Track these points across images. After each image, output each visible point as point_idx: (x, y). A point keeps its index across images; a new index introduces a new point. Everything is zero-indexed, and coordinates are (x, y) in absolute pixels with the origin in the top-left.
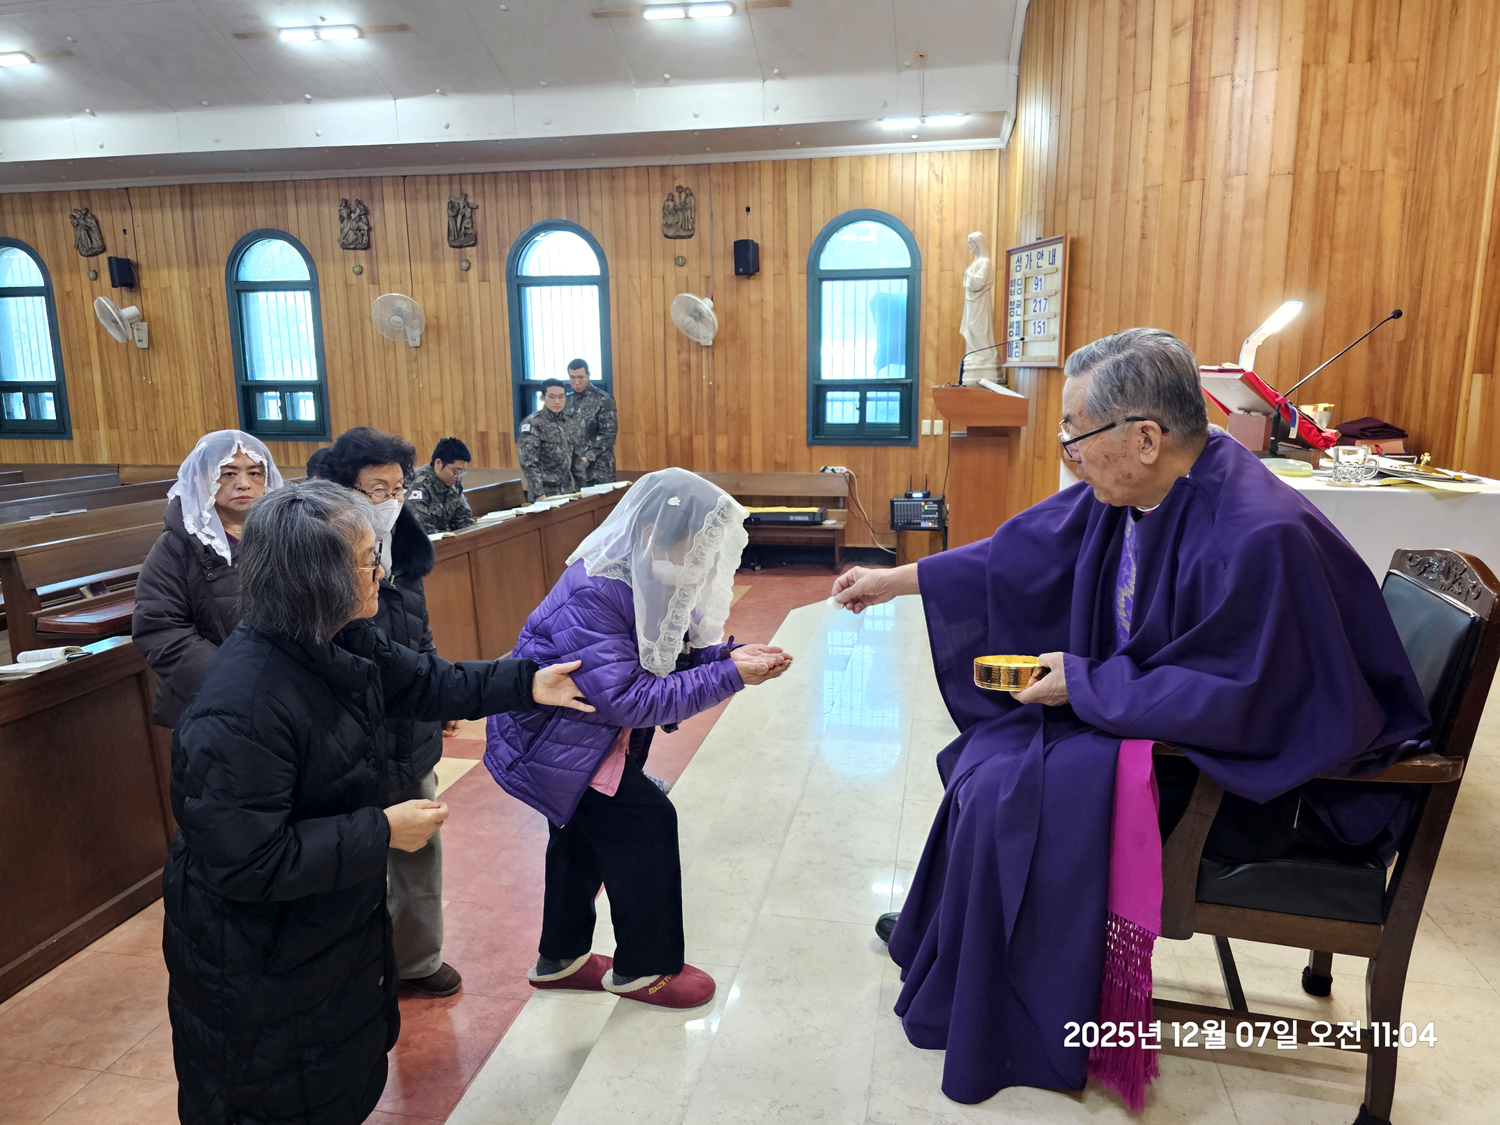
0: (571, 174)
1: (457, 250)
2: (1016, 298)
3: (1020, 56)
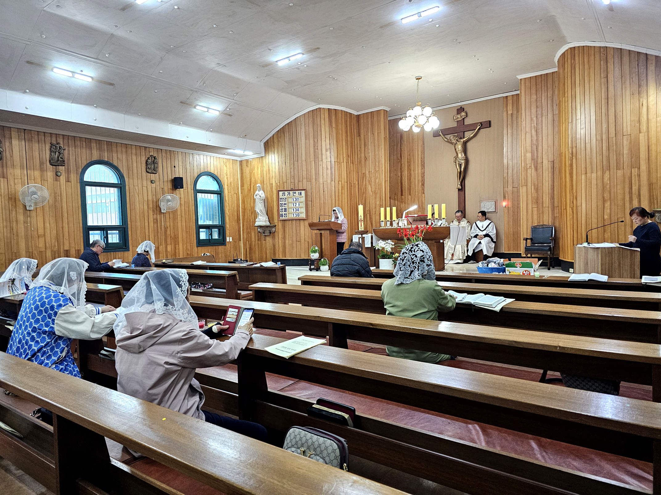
0: (109, 144)
1: (54, 167)
2: (283, 202)
3: (267, 142)
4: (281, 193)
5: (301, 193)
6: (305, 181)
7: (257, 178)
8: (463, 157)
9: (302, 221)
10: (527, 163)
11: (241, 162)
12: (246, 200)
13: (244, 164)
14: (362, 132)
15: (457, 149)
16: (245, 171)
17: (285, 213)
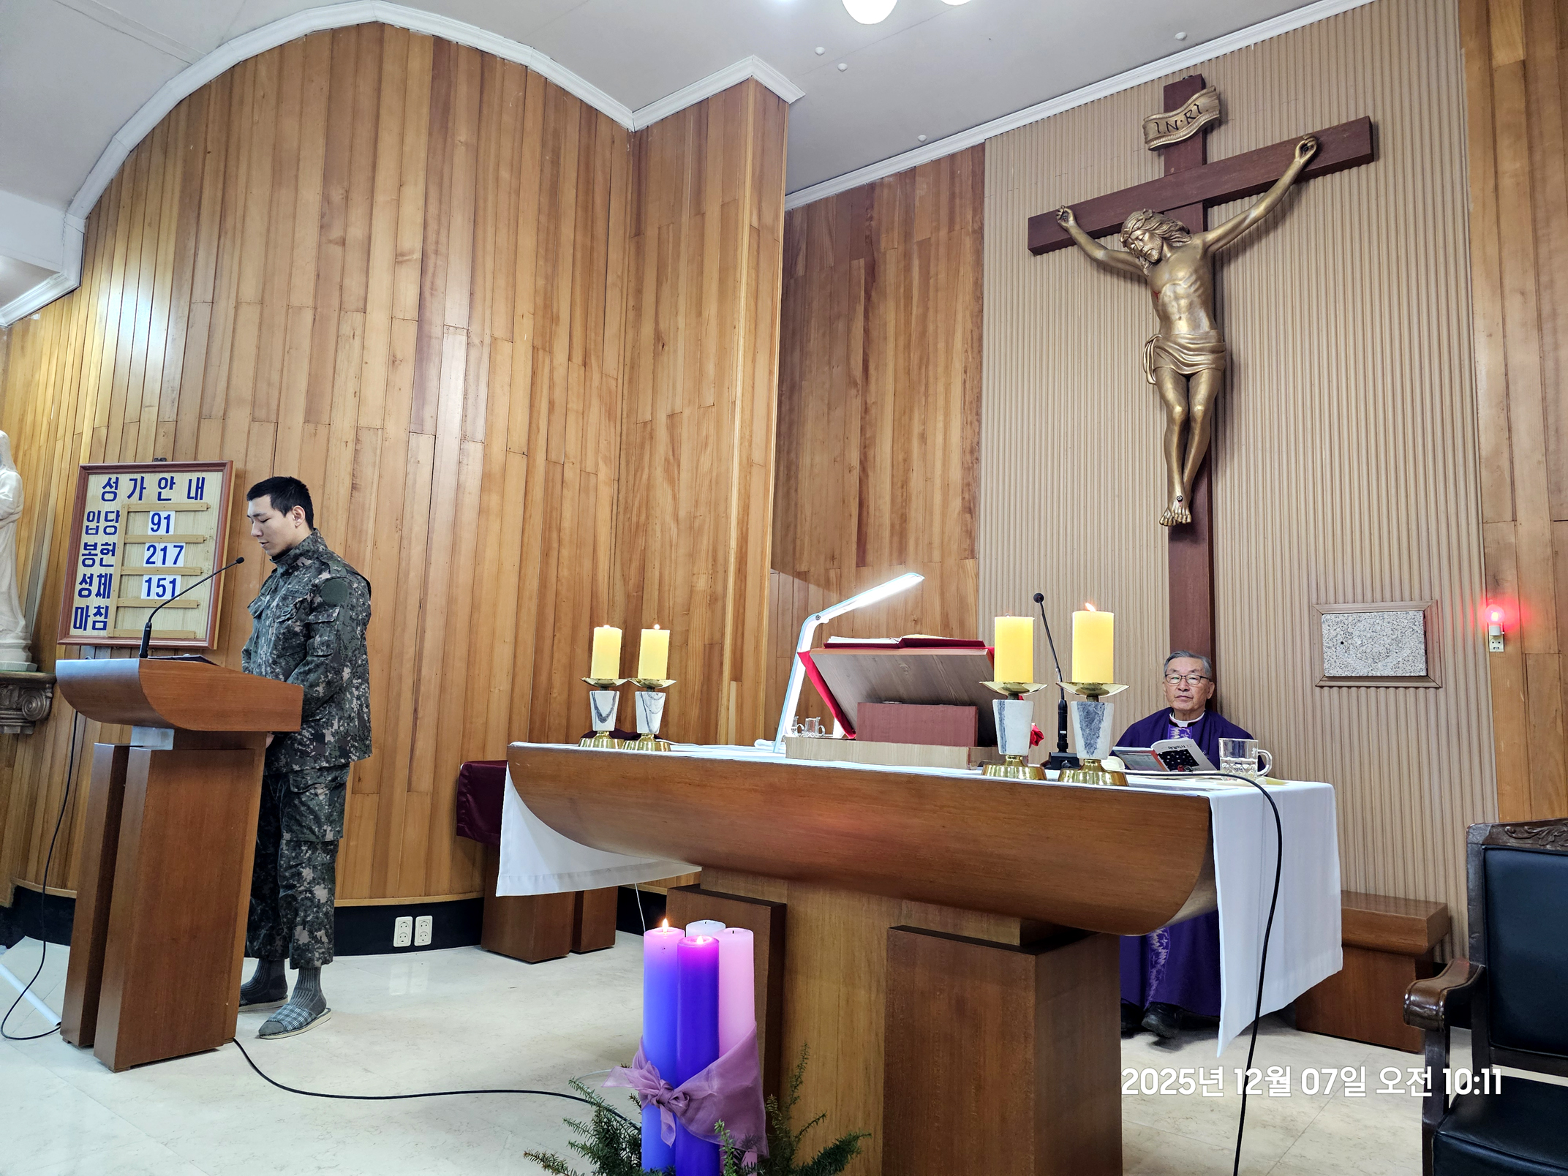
2: (101, 539)
3: (98, 208)
4: (96, 484)
5: (200, 487)
6: (240, 417)
8: (1205, 337)
14: (654, 212)
15: (1167, 292)
17: (101, 602)
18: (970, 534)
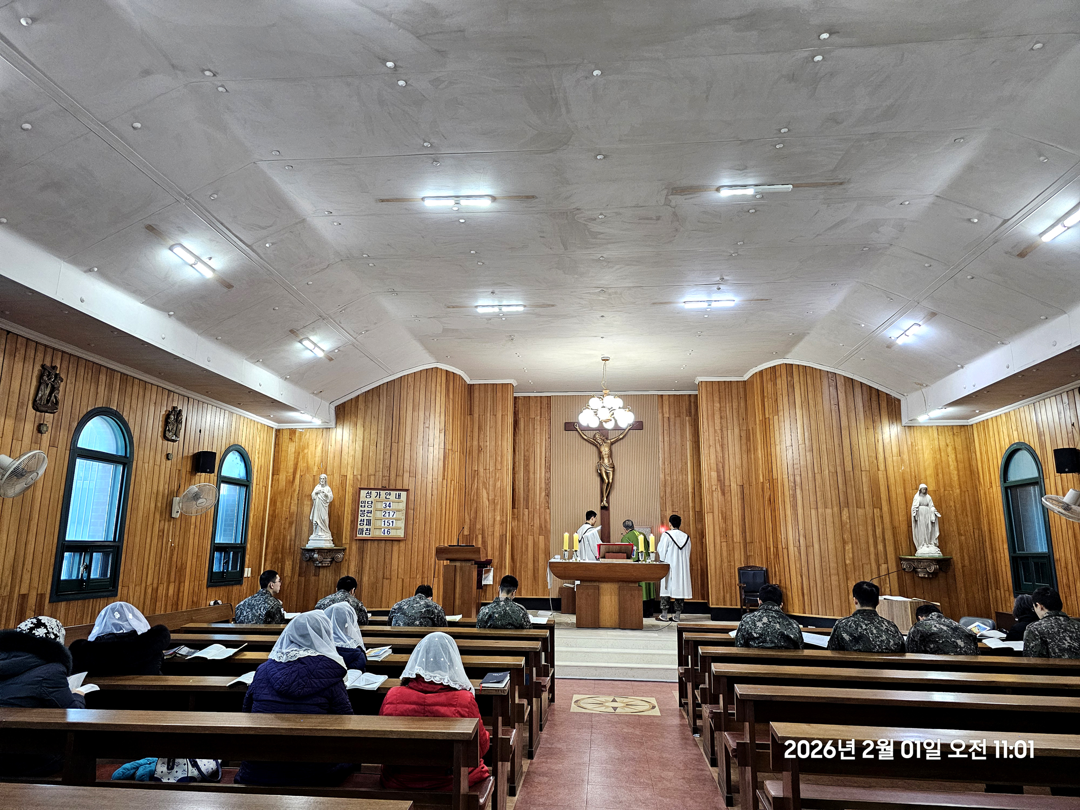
2: (366, 509)
3: (344, 404)
4: (363, 493)
5: (399, 496)
6: (406, 475)
7: (311, 462)
8: (611, 464)
9: (396, 543)
10: (713, 484)
11: (278, 431)
12: (279, 500)
13: (286, 436)
14: (476, 410)
15: (604, 453)
16: (284, 449)
17: (368, 527)
18: (548, 502)
